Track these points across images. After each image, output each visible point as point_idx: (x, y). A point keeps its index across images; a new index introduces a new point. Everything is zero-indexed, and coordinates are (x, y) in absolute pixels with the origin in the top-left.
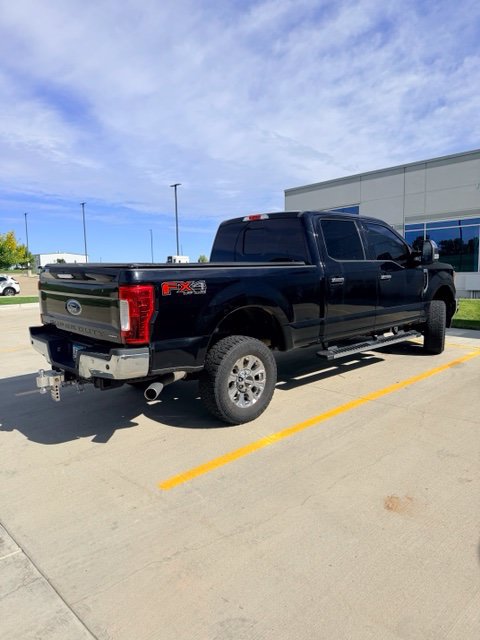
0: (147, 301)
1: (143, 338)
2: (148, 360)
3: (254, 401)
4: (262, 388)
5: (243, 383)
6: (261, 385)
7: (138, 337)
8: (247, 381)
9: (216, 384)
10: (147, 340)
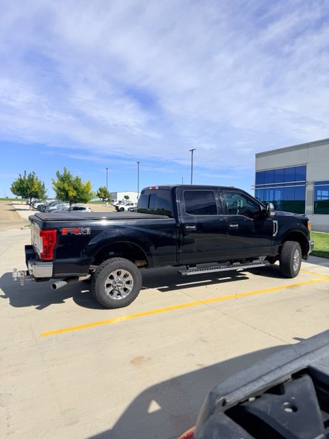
0: (53, 238)
1: (49, 257)
2: (52, 268)
3: (124, 297)
4: (130, 289)
5: (115, 285)
6: (130, 288)
7: (46, 256)
8: (119, 284)
9: (96, 285)
10: (51, 258)
